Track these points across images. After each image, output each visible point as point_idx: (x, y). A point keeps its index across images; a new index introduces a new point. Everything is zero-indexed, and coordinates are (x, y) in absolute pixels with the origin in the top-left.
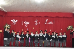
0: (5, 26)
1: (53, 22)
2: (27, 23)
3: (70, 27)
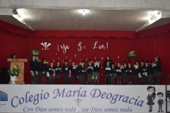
0: (32, 52)
1: (105, 45)
2: (66, 48)
3: (132, 53)
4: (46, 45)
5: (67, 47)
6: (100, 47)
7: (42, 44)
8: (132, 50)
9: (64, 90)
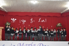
0: (6, 23)
3: (59, 25)
4: (14, 20)
5: (25, 21)
6: (42, 21)
7: (12, 19)
8: (59, 23)
9: (23, 44)
